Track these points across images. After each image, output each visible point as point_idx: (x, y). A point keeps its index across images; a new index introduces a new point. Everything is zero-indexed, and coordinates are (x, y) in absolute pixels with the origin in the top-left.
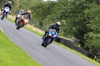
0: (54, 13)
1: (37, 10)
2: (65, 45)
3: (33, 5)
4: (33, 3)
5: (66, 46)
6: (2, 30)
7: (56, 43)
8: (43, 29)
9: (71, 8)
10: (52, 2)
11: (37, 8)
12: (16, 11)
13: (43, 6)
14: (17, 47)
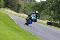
0: (46, 8)
1: (35, 8)
3: (32, 5)
4: (32, 4)
5: (56, 27)
6: (16, 23)
7: (50, 26)
8: (40, 18)
9: (55, 4)
10: (43, 2)
11: (35, 7)
12: (22, 10)
13: (38, 5)
14: (27, 31)
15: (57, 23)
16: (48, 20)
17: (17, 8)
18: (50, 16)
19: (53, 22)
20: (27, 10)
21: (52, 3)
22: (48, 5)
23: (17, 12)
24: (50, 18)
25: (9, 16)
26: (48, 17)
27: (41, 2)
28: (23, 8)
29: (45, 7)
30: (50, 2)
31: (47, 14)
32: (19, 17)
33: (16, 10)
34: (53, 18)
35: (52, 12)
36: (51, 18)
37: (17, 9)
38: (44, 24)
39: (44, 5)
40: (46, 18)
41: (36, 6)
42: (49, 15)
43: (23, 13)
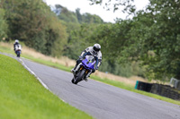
0: (133, 42)
2: (160, 94)
3: (92, 33)
4: (92, 29)
5: (163, 95)
6: (45, 86)
7: (145, 93)
8: (117, 72)
9: (161, 28)
10: (125, 22)
11: (99, 37)
12: (62, 49)
13: (109, 31)
14: (77, 110)
15: (166, 84)
16: (139, 76)
17: (45, 42)
18: (145, 64)
19: (155, 82)
20: (76, 48)
21: (150, 26)
22: (140, 32)
23: (47, 52)
24: (145, 70)
25: (23, 66)
26: (138, 68)
27: (118, 22)
28: (64, 41)
29: (130, 37)
30: (144, 22)
31: (136, 58)
32: (54, 67)
33: (45, 48)
34: (156, 71)
35: (152, 53)
36: (148, 70)
37: (47, 45)
38: (129, 89)
39: (126, 32)
40: (134, 70)
41: (103, 36)
42: (142, 62)
43: (65, 55)
